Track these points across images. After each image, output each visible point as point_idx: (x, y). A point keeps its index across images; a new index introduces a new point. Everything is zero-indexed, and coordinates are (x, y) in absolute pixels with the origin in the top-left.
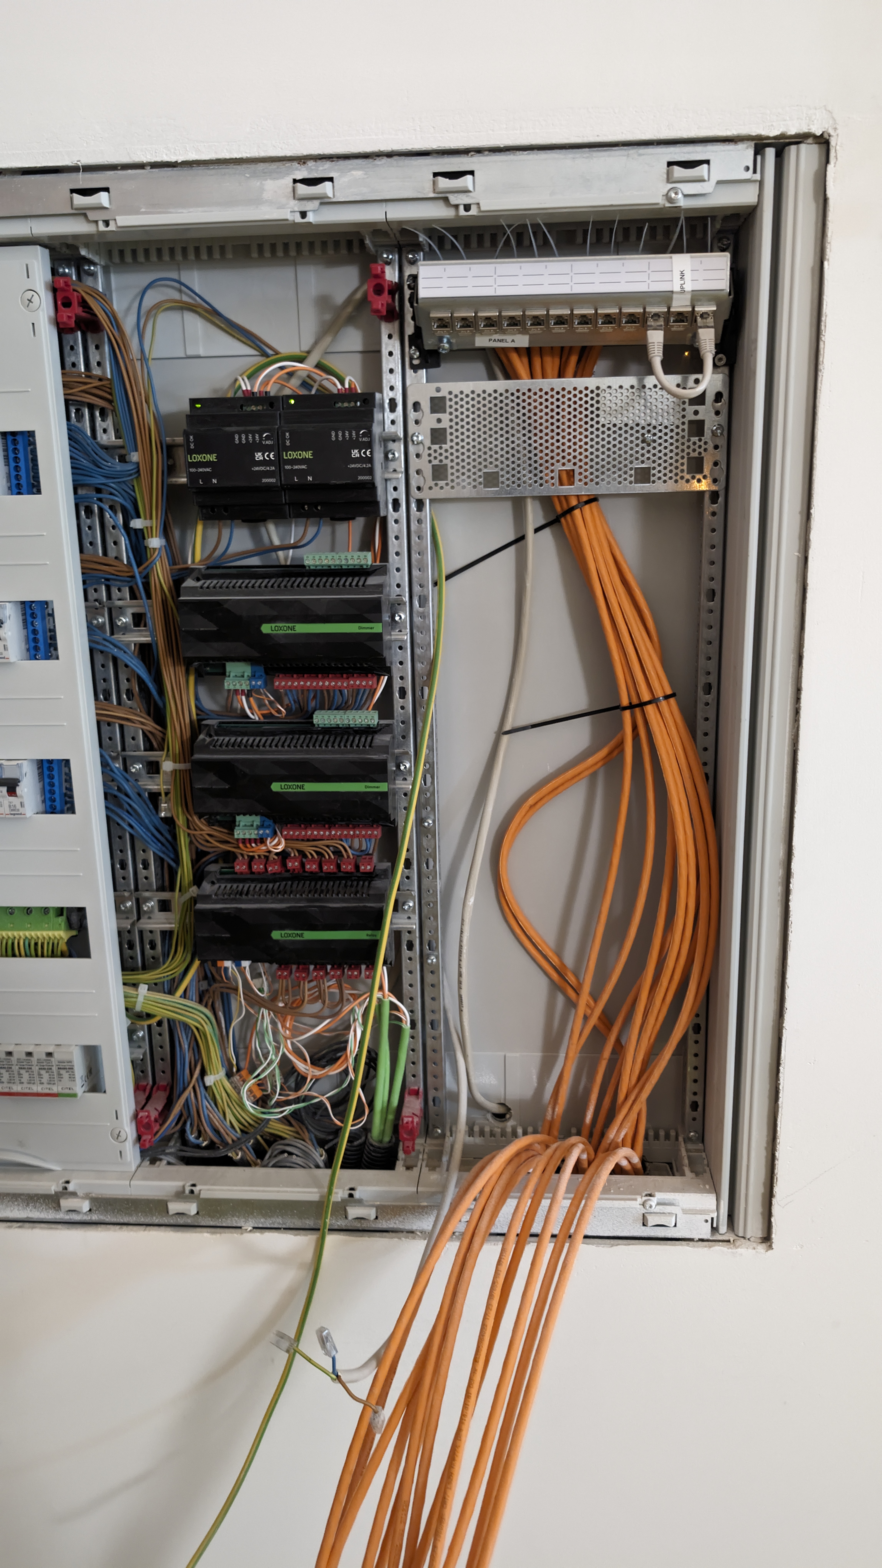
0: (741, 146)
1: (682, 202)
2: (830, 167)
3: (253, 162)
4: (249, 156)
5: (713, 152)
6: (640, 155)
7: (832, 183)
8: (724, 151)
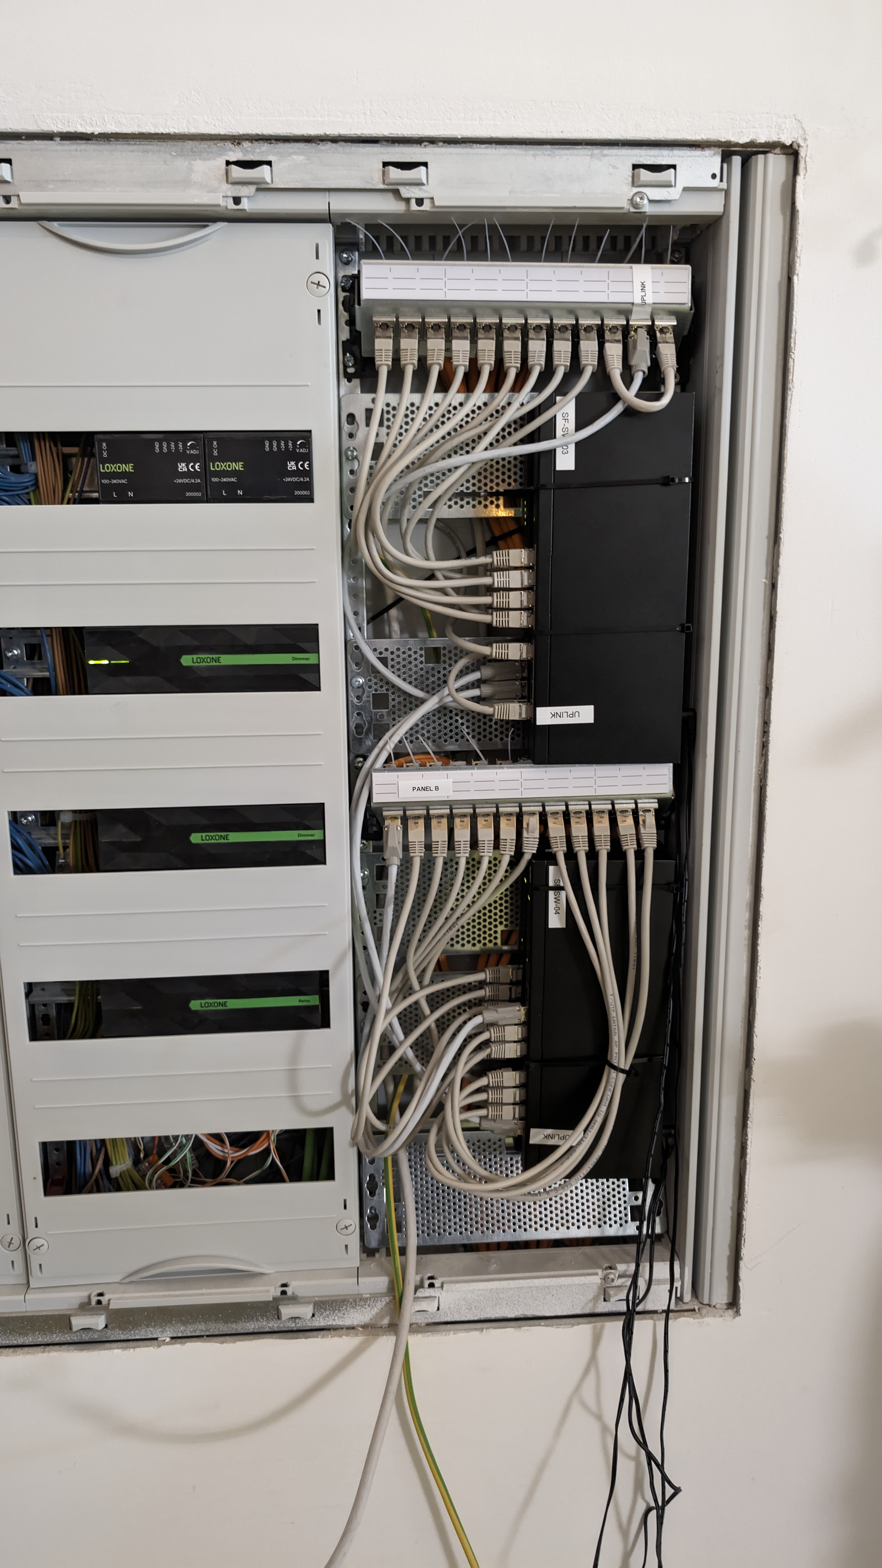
0: (708, 152)
1: (648, 209)
2: (800, 179)
3: (180, 139)
4: (177, 131)
5: (679, 156)
6: (604, 156)
7: (801, 196)
8: (691, 156)
